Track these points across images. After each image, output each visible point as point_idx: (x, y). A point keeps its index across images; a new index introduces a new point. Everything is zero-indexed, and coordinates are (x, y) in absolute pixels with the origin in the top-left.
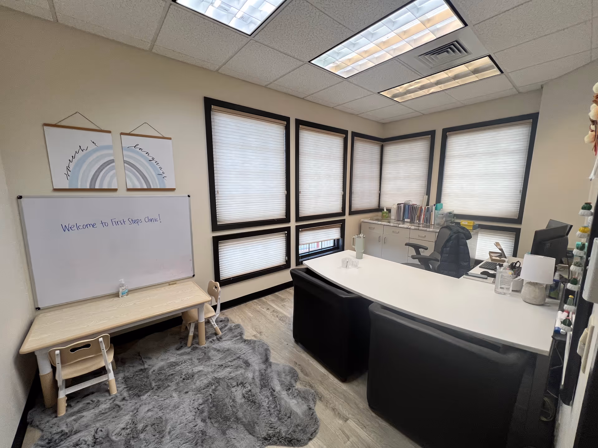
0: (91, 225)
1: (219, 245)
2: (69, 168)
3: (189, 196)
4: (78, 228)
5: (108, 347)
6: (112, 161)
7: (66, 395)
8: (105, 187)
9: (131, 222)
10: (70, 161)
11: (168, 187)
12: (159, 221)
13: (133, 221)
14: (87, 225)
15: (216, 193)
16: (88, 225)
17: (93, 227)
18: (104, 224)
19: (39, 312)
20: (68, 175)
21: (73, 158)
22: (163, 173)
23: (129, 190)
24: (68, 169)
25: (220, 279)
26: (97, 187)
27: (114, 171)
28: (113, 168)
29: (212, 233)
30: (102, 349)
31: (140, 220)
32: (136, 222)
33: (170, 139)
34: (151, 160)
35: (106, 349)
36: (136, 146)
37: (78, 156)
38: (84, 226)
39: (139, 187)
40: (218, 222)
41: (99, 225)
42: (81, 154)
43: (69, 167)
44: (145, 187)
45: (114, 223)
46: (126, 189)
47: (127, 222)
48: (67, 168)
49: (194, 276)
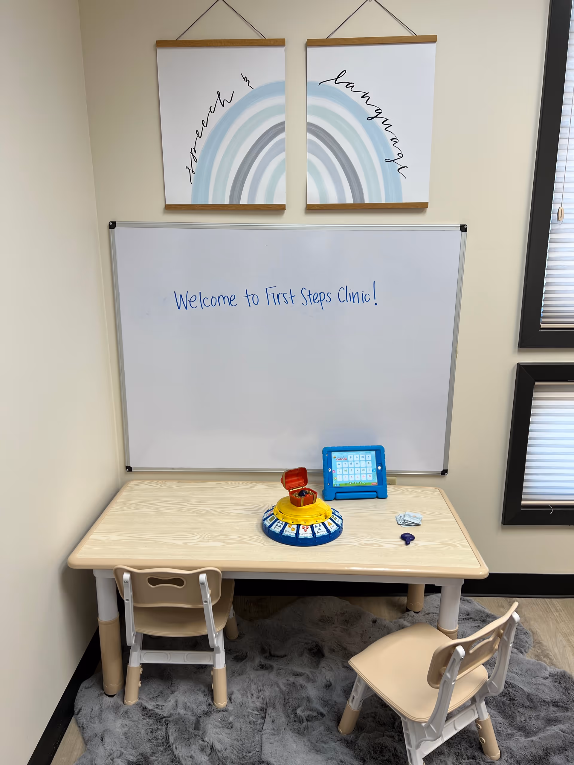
0: (226, 298)
1: (535, 395)
2: (195, 152)
3: (463, 229)
4: (203, 303)
5: (218, 596)
6: (280, 128)
7: (140, 664)
8: (260, 200)
9: (308, 298)
10: (198, 135)
11: (407, 198)
12: (373, 301)
13: (312, 296)
14: (219, 298)
15: (553, 217)
16: (221, 298)
17: (230, 303)
18: (250, 298)
19: (130, 475)
20: (191, 171)
21: (204, 126)
22: (401, 155)
23: (311, 209)
24: (193, 156)
25: (521, 499)
26: (244, 201)
27: (282, 156)
28: (281, 148)
29: (519, 351)
30: (204, 600)
31: (326, 295)
32: (318, 299)
33: (432, 39)
34: (373, 118)
35: (212, 599)
36: (338, 77)
37: (214, 120)
38: (214, 300)
39: (333, 199)
40: (544, 317)
41: (241, 301)
42: (221, 111)
43: (195, 149)
44: (349, 200)
45: (270, 297)
46: (305, 206)
47: (299, 300)
48: (192, 153)
49: (444, 472)
